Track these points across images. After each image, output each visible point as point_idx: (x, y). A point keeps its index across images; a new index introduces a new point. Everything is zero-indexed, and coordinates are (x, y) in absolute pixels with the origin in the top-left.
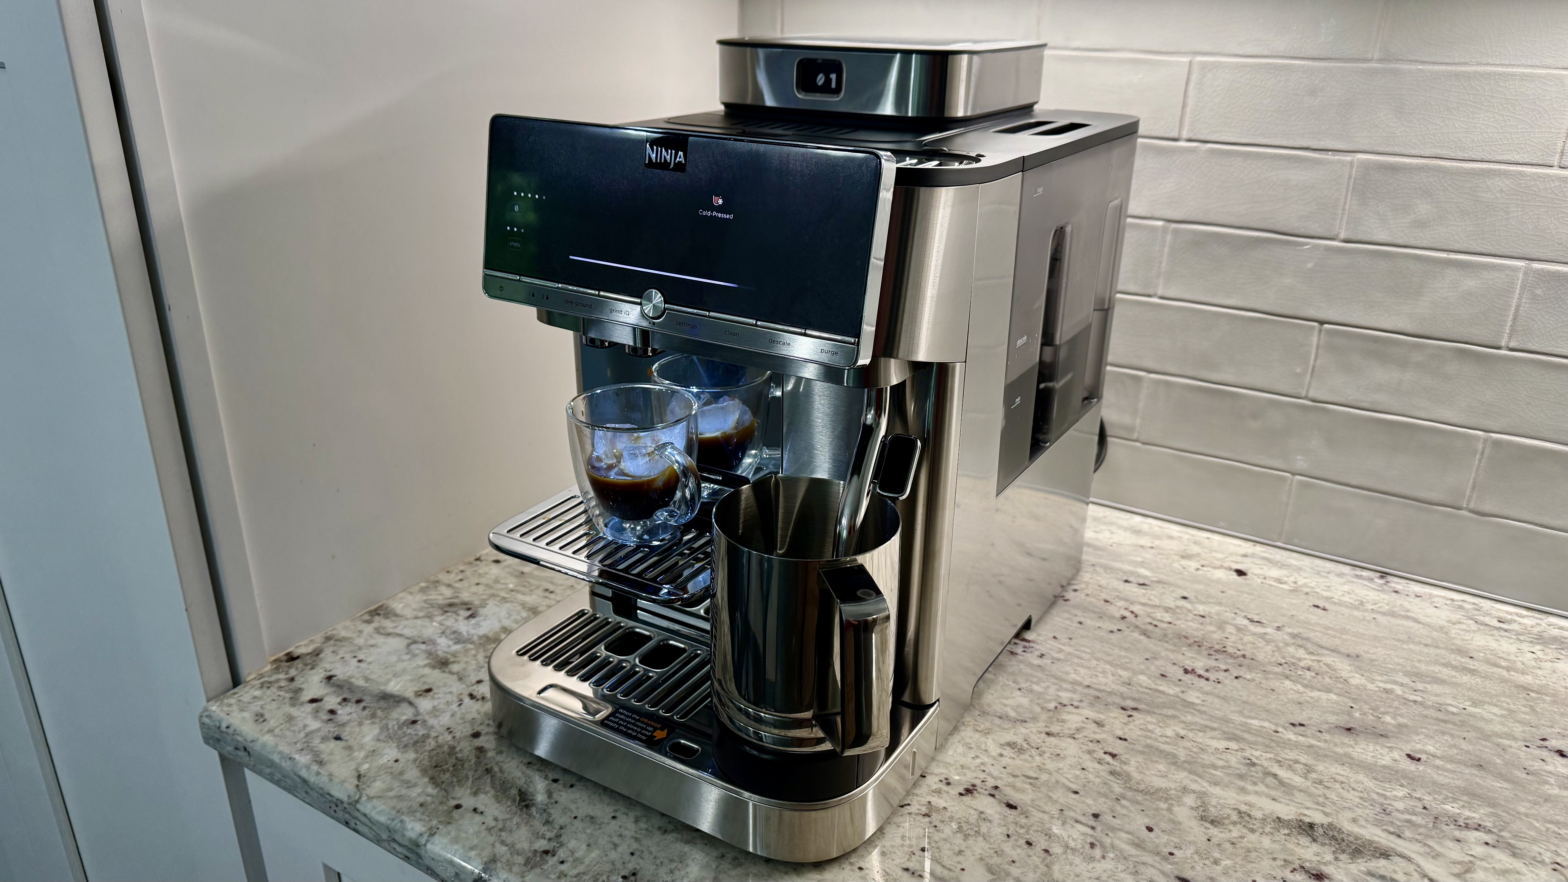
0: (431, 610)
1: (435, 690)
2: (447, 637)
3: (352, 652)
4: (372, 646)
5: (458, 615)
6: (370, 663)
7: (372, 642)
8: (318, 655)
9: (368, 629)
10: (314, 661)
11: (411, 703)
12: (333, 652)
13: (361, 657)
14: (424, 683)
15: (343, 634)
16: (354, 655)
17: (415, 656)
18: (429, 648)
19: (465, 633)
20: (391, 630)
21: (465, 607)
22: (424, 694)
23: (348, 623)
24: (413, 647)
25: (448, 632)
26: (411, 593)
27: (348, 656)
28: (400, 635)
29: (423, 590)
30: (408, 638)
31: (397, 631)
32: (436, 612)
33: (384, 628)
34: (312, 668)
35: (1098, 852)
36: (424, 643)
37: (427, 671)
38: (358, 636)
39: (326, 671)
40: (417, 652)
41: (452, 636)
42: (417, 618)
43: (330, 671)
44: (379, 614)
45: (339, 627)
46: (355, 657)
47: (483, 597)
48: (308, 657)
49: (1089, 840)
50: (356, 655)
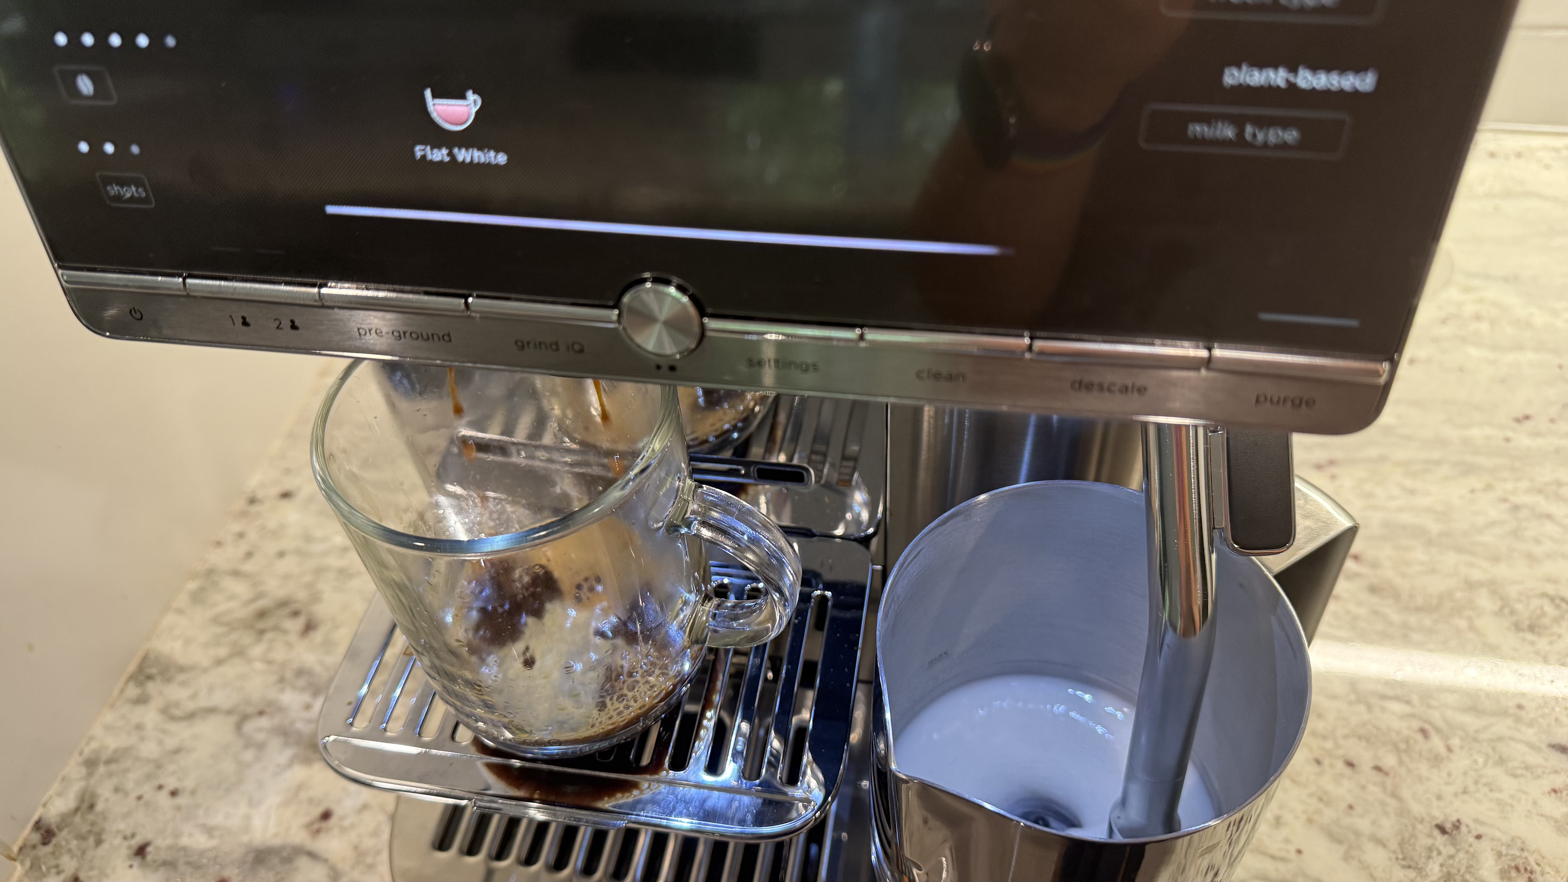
0: (234, 636)
1: (338, 811)
2: (294, 687)
3: (149, 777)
4: (177, 751)
5: (285, 632)
6: (193, 793)
7: (171, 743)
8: (92, 807)
9: (150, 716)
10: (93, 824)
11: (312, 855)
12: (117, 790)
13: (172, 783)
14: (311, 801)
15: (112, 743)
16: (156, 783)
17: (261, 747)
18: (276, 721)
19: (318, 669)
20: (190, 706)
21: (287, 610)
22: (324, 825)
23: (108, 717)
24: (249, 727)
25: (289, 675)
26: (180, 611)
27: (147, 790)
28: (211, 711)
29: (197, 597)
30: (230, 712)
31: (203, 702)
32: (247, 638)
33: (177, 705)
34: (99, 842)
35: (1437, 742)
36: (261, 713)
37: (299, 773)
38: (142, 739)
39: (125, 838)
40: (260, 737)
41: (302, 682)
42: (219, 662)
43: (133, 836)
44: (150, 677)
45: (97, 730)
46: (160, 787)
47: (308, 578)
48: (77, 819)
49: (1416, 724)
50: (162, 781)
